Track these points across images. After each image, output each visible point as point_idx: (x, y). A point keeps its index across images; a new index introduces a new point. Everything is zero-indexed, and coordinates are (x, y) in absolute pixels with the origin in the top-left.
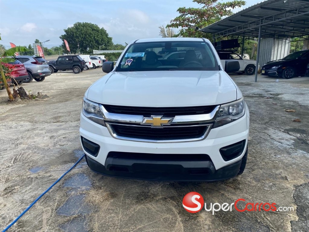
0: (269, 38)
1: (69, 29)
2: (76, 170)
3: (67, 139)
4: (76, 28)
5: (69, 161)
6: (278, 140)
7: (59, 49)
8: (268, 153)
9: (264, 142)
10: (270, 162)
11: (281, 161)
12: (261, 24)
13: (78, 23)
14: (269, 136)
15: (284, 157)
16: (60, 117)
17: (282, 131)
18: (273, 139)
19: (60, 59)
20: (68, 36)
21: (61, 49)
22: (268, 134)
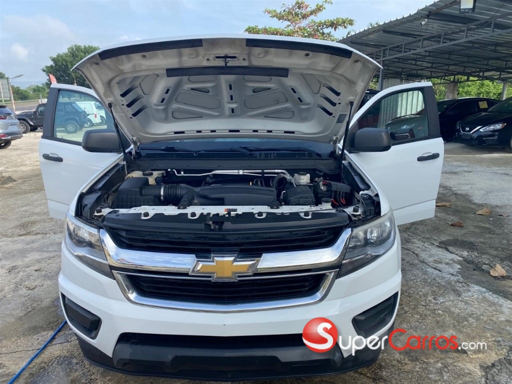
0: (393, 79)
1: (59, 56)
2: (56, 350)
3: (43, 273)
4: (72, 55)
5: (42, 327)
6: (432, 263)
7: (41, 89)
8: (421, 293)
9: (411, 271)
10: (428, 312)
11: (447, 310)
12: (384, 57)
13: (76, 46)
14: (416, 254)
15: (451, 300)
16: (33, 223)
17: (436, 244)
18: (424, 263)
19: (40, 109)
20: (57, 67)
21: (45, 90)
22: (414, 253)
